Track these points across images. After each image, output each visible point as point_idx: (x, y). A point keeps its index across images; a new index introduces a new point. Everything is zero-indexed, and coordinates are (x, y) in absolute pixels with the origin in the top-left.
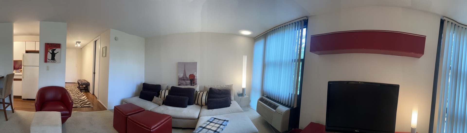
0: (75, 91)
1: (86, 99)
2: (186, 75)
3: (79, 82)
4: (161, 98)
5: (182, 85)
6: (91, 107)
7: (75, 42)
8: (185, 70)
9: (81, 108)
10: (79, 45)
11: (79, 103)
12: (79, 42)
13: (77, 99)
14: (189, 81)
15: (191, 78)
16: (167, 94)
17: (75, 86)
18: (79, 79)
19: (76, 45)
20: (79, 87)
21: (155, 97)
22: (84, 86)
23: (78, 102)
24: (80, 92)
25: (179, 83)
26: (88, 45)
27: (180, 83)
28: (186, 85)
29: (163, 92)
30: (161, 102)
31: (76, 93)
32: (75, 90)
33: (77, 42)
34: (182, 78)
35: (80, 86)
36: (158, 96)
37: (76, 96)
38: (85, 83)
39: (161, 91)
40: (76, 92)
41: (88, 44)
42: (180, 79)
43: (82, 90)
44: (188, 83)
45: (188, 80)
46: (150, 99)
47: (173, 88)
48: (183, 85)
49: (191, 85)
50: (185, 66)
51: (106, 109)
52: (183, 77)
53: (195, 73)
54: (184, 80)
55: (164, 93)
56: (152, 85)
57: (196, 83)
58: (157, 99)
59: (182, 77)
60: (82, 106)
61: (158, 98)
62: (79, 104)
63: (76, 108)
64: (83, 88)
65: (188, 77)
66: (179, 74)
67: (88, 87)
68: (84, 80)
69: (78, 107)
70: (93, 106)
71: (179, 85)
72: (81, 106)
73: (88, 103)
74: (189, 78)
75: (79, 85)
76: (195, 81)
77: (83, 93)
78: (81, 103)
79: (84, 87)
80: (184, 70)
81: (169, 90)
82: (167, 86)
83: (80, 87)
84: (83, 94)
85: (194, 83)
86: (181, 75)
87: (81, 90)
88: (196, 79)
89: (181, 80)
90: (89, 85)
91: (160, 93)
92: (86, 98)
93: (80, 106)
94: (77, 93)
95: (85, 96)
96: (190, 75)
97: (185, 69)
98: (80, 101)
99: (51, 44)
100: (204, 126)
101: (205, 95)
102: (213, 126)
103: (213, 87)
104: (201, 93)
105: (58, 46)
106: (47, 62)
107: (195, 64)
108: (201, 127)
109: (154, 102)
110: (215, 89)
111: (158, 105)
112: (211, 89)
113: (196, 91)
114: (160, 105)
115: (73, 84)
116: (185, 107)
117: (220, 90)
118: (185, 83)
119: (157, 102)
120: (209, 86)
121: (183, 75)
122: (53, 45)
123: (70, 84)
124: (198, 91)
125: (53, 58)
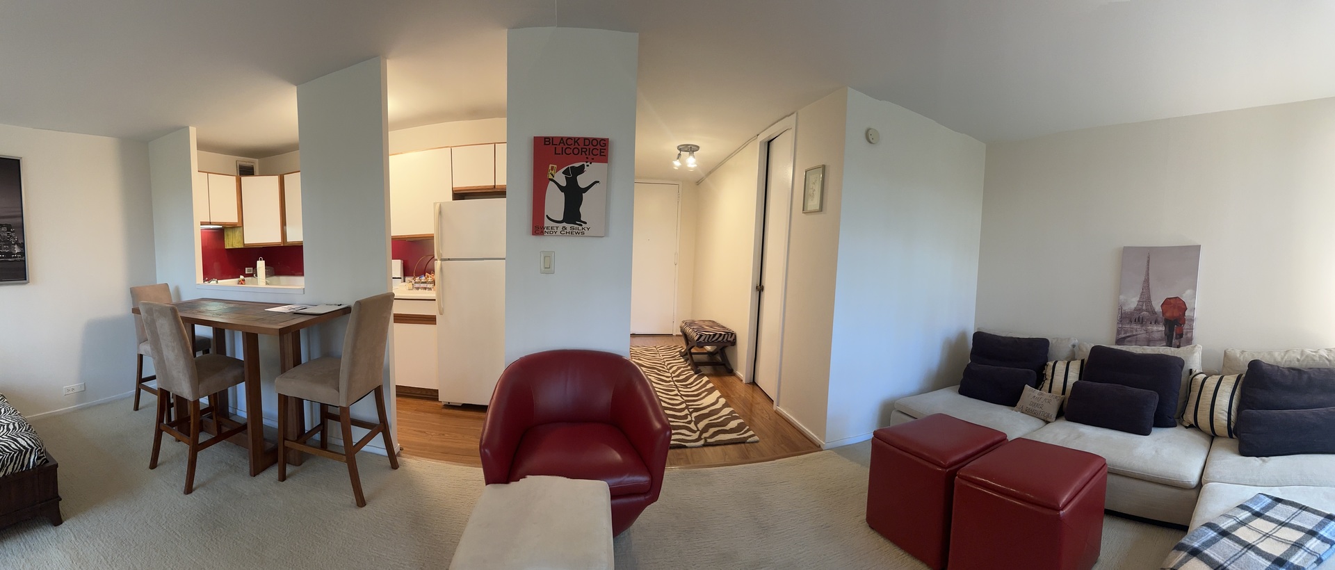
0: (674, 372)
1: (725, 406)
2: (1150, 302)
3: (689, 330)
4: (1050, 391)
5: (1130, 342)
6: (750, 440)
7: (672, 146)
8: (1147, 281)
9: (706, 449)
10: (691, 162)
11: (692, 426)
12: (692, 149)
13: (683, 406)
14: (1162, 328)
15: (1168, 315)
16: (1073, 377)
17: (669, 349)
18: (688, 318)
19: (677, 164)
20: (687, 355)
21: (1027, 387)
22: (708, 348)
23: (690, 422)
24: (692, 376)
25: (1119, 332)
26: (730, 162)
27: (1123, 335)
28: (1149, 342)
29: (1061, 367)
30: (1053, 410)
31: (678, 381)
32: (671, 368)
33: (681, 148)
34: (1132, 313)
35: (693, 350)
36: (1038, 384)
37: (676, 392)
38: (715, 335)
39: (1051, 364)
40: (678, 376)
41: (730, 156)
42: (1125, 318)
43: (701, 368)
44: (1157, 336)
45: (1156, 322)
46: (1009, 398)
47: (1097, 351)
48: (1137, 342)
49: (1170, 344)
50: (1148, 262)
51: (818, 448)
52: (1138, 310)
53: (1189, 292)
54: (1140, 321)
55: (1064, 374)
56: (1012, 338)
57: (1189, 335)
58: (1037, 395)
59: (1136, 309)
60: (709, 440)
61: (1042, 394)
62: (694, 432)
63: (678, 451)
64: (704, 358)
65: (1158, 308)
66: (1122, 297)
67: (728, 351)
68: (711, 324)
69: (687, 444)
70: (756, 438)
71: (1119, 342)
72: (702, 442)
73: (733, 424)
74: (1164, 313)
75: (690, 346)
76: (1186, 326)
77: (705, 379)
78: (701, 425)
79: (709, 353)
80: (1143, 278)
81: (1083, 361)
82: (1074, 346)
83: (691, 354)
84: (708, 382)
86: (1132, 302)
87: (697, 367)
88: (1192, 320)
89: (1129, 319)
90: (734, 343)
91: (1049, 371)
92: (722, 401)
93: (699, 439)
94: (681, 378)
95: (717, 394)
96: (1167, 303)
97: (1148, 274)
98: (694, 414)
99: (563, 141)
100: (1225, 524)
101: (1230, 390)
102: (1267, 536)
103: (1265, 358)
104: (1211, 383)
105: (597, 149)
106: (542, 233)
107: (1189, 254)
108: (1210, 526)
109: (1024, 410)
110: (1276, 369)
111: (1042, 423)
112: (1254, 365)
113: (1191, 370)
114: (1047, 422)
115: (658, 341)
116: (1146, 432)
117: (1299, 371)
118: (1144, 336)
119: (1036, 409)
120: (1246, 354)
121: (1139, 301)
122: (572, 147)
123: (650, 339)
124: (1197, 372)
125: (572, 215)
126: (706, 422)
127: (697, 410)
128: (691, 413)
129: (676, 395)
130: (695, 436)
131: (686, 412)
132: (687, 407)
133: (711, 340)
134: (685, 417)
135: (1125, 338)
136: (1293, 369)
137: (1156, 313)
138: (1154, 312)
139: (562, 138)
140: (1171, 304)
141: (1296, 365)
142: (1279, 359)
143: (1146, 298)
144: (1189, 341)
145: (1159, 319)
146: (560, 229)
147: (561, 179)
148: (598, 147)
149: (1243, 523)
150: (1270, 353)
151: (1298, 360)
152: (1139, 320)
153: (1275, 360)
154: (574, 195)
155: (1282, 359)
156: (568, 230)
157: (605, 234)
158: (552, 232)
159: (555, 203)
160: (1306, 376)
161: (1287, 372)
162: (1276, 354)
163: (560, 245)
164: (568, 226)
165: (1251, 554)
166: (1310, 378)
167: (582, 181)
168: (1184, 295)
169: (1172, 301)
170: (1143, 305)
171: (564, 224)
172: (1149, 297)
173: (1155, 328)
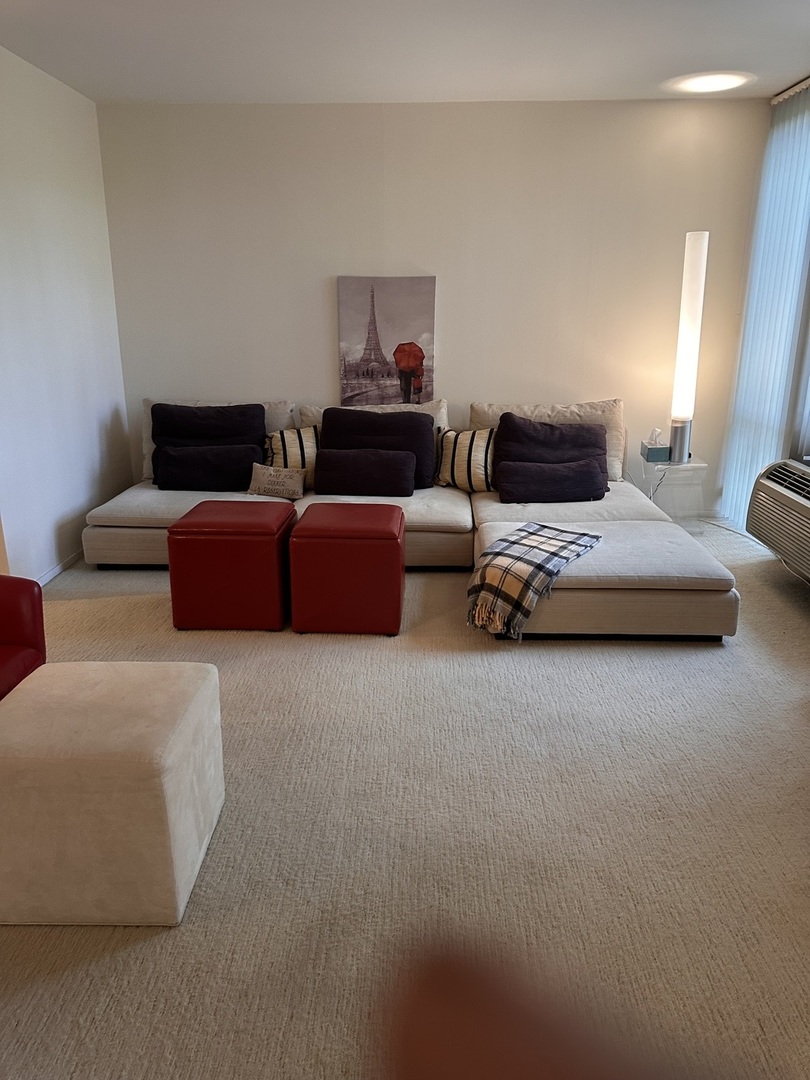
2: (380, 349)
4: (286, 466)
5: (359, 401)
8: (373, 322)
14: (397, 382)
15: (403, 364)
16: (312, 446)
21: (256, 464)
25: (344, 390)
27: (350, 394)
28: (383, 399)
29: (291, 437)
30: (297, 487)
34: (358, 365)
42: (350, 372)
44: (391, 391)
45: (389, 375)
48: (369, 401)
49: (407, 401)
50: (373, 297)
52: (365, 360)
53: (425, 336)
54: (370, 374)
55: (297, 444)
57: (429, 389)
58: (271, 473)
59: (362, 360)
61: (277, 471)
65: (390, 357)
66: (342, 344)
71: (348, 399)
74: (397, 363)
76: (425, 379)
80: (367, 319)
81: (315, 427)
82: (304, 409)
85: (419, 390)
86: (357, 351)
89: (355, 373)
96: (401, 350)
97: (373, 313)
101: (484, 444)
103: (516, 412)
104: (465, 438)
107: (423, 286)
110: (526, 422)
112: (507, 419)
113: (439, 428)
117: (551, 426)
118: (376, 392)
120: (494, 407)
121: (365, 349)
124: (446, 429)
135: (352, 397)
136: (545, 424)
137: (387, 364)
138: (385, 363)
140: (405, 351)
141: (547, 420)
142: (529, 413)
143: (373, 344)
144: (429, 397)
145: (393, 371)
150: (519, 407)
151: (549, 416)
152: (368, 374)
153: (525, 414)
155: (532, 413)
160: (557, 432)
161: (539, 427)
162: (526, 408)
166: (561, 433)
168: (420, 340)
169: (406, 347)
170: (370, 355)
172: (378, 344)
173: (388, 382)
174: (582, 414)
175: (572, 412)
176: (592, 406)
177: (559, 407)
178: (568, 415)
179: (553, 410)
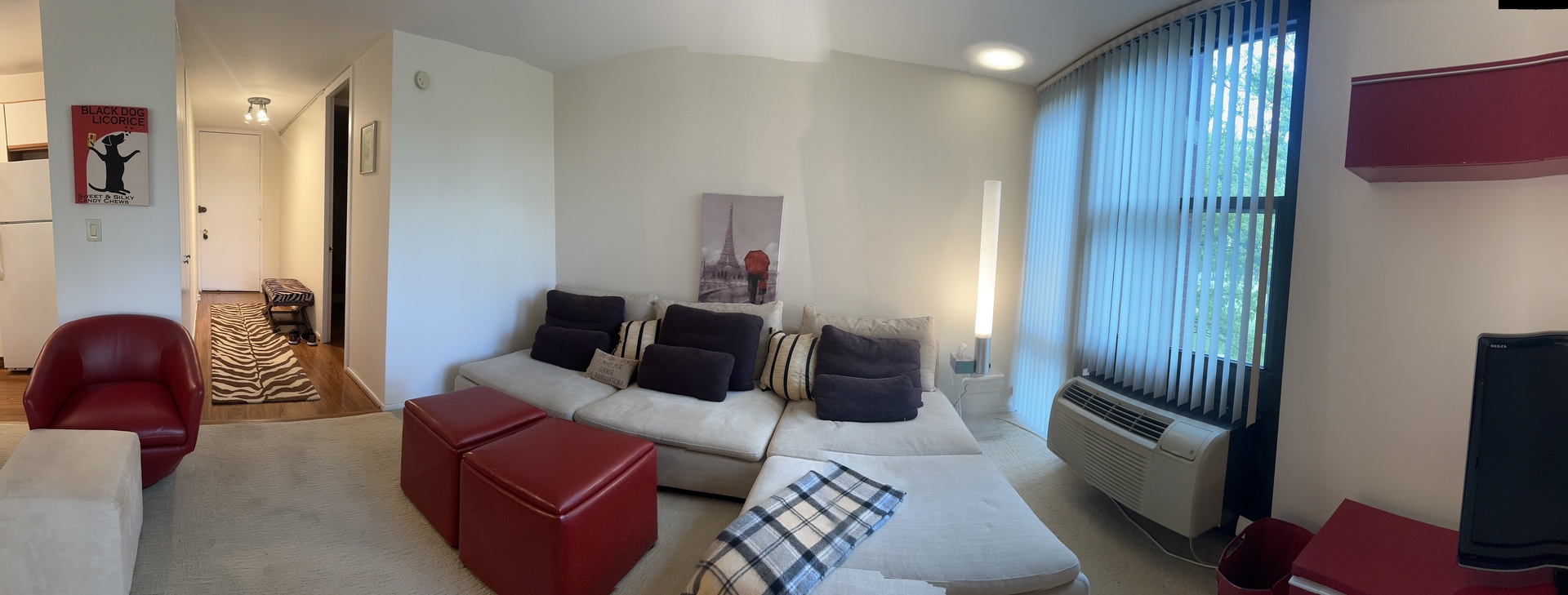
0: (251, 331)
1: (294, 366)
2: (734, 255)
3: (268, 290)
4: (623, 356)
5: (713, 297)
6: (310, 398)
7: (242, 98)
8: (730, 232)
9: (265, 405)
10: (262, 116)
11: (258, 384)
12: (263, 102)
13: (254, 364)
14: (745, 283)
15: (751, 269)
16: (649, 339)
17: (253, 306)
18: (270, 276)
19: (248, 117)
20: (268, 313)
21: (598, 351)
22: (294, 307)
23: (256, 380)
24: (271, 334)
25: (701, 288)
26: (304, 115)
27: (706, 291)
28: (733, 298)
29: (635, 328)
30: (624, 375)
31: (253, 340)
32: (250, 326)
33: (252, 101)
34: (715, 267)
35: (273, 309)
36: (610, 349)
37: (249, 351)
38: (291, 296)
39: (625, 325)
40: (255, 335)
41: (304, 109)
42: (711, 272)
43: (281, 327)
44: (740, 291)
45: (740, 277)
46: (578, 362)
47: (675, 311)
48: (721, 299)
49: (753, 301)
50: (731, 211)
51: (378, 409)
52: (722, 263)
53: (771, 245)
54: (724, 275)
55: (639, 336)
56: (586, 296)
57: (772, 291)
58: (607, 360)
59: (719, 263)
60: (270, 398)
61: (613, 359)
62: (258, 389)
63: (239, 406)
64: (289, 317)
65: (741, 262)
66: (704, 249)
67: (308, 310)
68: (292, 283)
69: (248, 401)
70: (318, 396)
71: (703, 298)
72: (262, 399)
73: (298, 383)
74: (747, 267)
75: (269, 305)
76: (769, 282)
77: (283, 338)
78: (265, 384)
79: (293, 312)
80: (726, 229)
81: (659, 321)
82: (653, 303)
83: (271, 313)
84: (284, 342)
85: (764, 291)
86: (715, 255)
87: (276, 326)
88: (775, 275)
89: (713, 275)
90: (312, 303)
91: (622, 334)
92: (294, 360)
93: (261, 396)
94: (258, 336)
95: (290, 353)
96: (751, 256)
97: (731, 225)
98: (262, 373)
99: (101, 110)
100: (770, 510)
102: (806, 522)
103: (838, 323)
105: (137, 119)
106: (85, 201)
108: (757, 510)
109: (593, 377)
110: (846, 335)
111: (611, 390)
112: (827, 330)
114: (619, 389)
115: (244, 298)
116: (719, 398)
117: (870, 341)
118: (728, 291)
119: (607, 375)
121: (722, 254)
122: (110, 116)
123: (235, 296)
124: (777, 330)
125: (115, 183)
126: (272, 380)
127: (265, 368)
128: (260, 371)
129: (249, 354)
130: (258, 393)
131: (255, 370)
132: (256, 366)
133: (287, 300)
134: (253, 375)
135: (707, 294)
136: (865, 339)
138: (737, 267)
139: (99, 107)
140: (754, 257)
141: (867, 334)
142: (852, 326)
143: (729, 251)
145: (743, 274)
146: (103, 198)
147: (102, 148)
148: (137, 116)
149: (788, 507)
151: (870, 329)
152: (722, 275)
153: (848, 326)
154: (115, 165)
155: (855, 326)
156: (112, 198)
157: (150, 203)
158: (96, 200)
159: (97, 172)
160: (876, 347)
161: (858, 341)
162: (849, 321)
163: (106, 213)
164: (112, 195)
165: (787, 544)
166: (879, 349)
167: (123, 150)
168: (767, 248)
169: (755, 254)
170: (725, 259)
171: (107, 193)
172: (732, 251)
173: (738, 283)
174: (899, 329)
175: (890, 327)
176: (908, 321)
177: (880, 321)
178: (887, 329)
179: (874, 324)
